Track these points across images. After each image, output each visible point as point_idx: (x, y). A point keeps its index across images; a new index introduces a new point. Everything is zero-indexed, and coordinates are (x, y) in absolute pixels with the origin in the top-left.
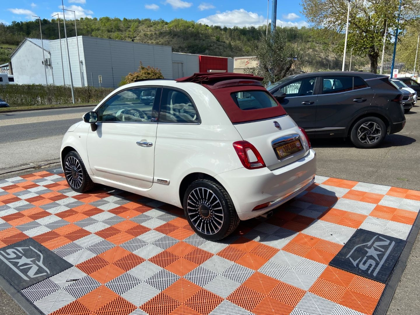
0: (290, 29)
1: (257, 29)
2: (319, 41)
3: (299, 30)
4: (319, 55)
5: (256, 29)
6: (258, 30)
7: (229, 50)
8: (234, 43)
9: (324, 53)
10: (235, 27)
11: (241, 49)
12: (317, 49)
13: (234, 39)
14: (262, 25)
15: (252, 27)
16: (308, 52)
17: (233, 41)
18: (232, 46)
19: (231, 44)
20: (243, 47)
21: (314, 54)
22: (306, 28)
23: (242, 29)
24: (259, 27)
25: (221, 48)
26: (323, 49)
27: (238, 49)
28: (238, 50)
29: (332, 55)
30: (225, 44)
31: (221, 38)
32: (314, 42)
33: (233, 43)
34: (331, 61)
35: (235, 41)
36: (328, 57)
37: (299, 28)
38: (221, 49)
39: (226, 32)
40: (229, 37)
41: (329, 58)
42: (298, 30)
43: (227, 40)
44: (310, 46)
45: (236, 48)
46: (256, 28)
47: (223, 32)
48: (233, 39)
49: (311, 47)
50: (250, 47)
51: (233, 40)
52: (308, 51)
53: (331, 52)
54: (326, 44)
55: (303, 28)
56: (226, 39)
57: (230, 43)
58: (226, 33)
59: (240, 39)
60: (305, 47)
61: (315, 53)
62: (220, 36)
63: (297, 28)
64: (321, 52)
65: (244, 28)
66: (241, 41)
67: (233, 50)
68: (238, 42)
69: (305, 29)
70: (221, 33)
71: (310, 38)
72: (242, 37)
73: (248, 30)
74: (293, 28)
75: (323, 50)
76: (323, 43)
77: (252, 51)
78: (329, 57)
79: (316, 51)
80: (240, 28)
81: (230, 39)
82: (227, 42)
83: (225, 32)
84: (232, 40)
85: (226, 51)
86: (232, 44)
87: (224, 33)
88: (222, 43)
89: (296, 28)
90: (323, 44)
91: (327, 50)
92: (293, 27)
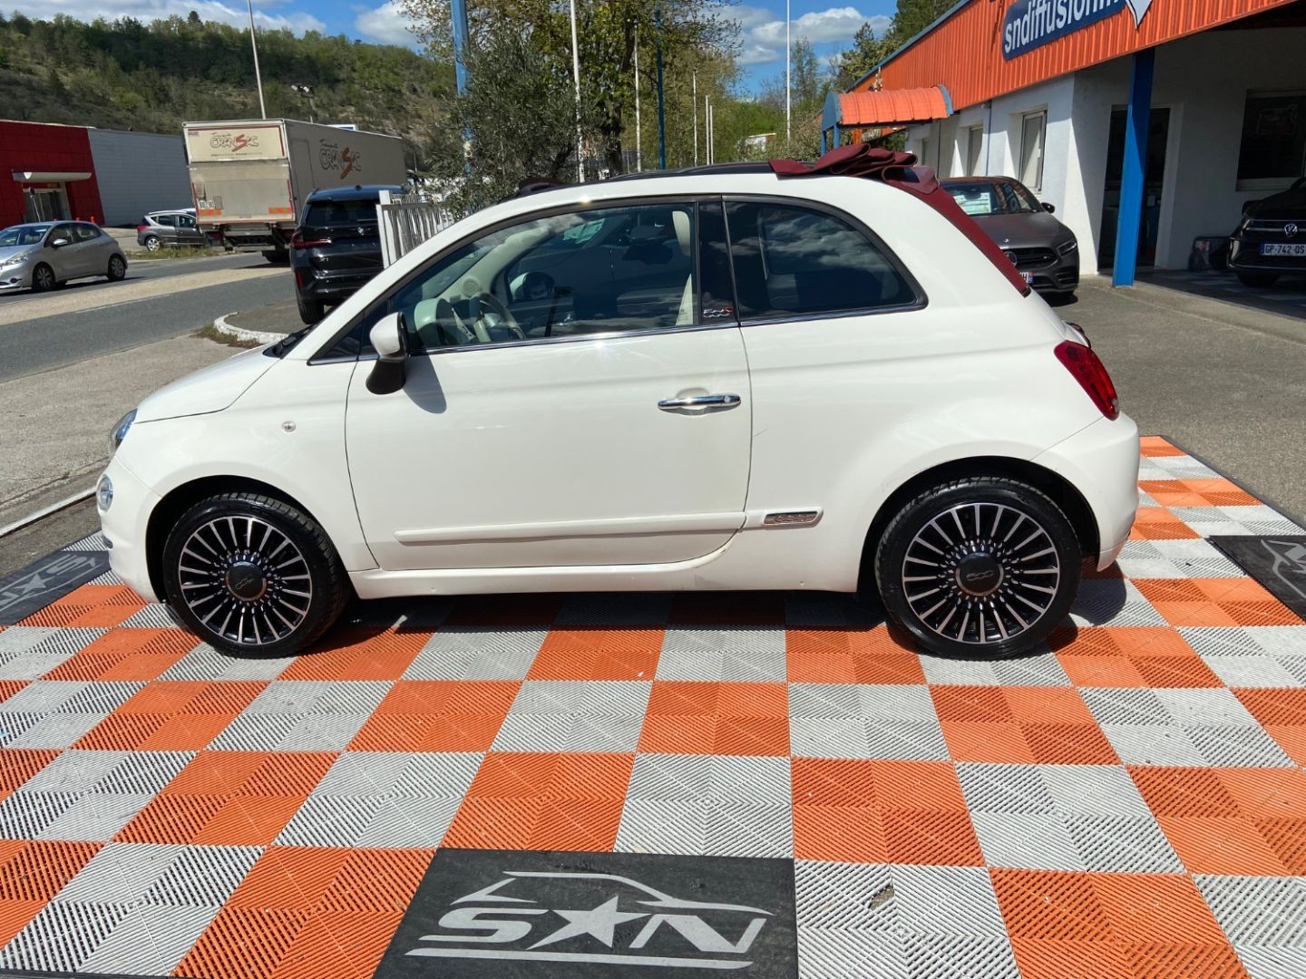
0: (269, 36)
1: (150, 31)
2: (371, 81)
3: (300, 41)
4: (379, 125)
5: (146, 29)
6: (152, 35)
7: (55, 101)
8: (70, 74)
9: (394, 121)
10: (59, 18)
11: (103, 97)
12: (369, 105)
13: (68, 62)
14: (164, 18)
15: (130, 22)
16: (343, 115)
17: (65, 70)
18: (67, 88)
19: (58, 80)
20: (109, 91)
21: (364, 120)
22: (322, 38)
23: (90, 25)
24: (154, 25)
25: (18, 94)
26: (390, 108)
27: (89, 98)
28: (91, 102)
29: (418, 126)
30: (36, 78)
31: (11, 56)
32: (354, 83)
33: (66, 75)
34: (420, 145)
35: (74, 70)
36: (408, 133)
37: (299, 34)
38: (23, 97)
39: (27, 34)
40: (44, 54)
41: (410, 135)
42: (294, 39)
43: (39, 64)
44: (345, 96)
45: (84, 95)
46: (144, 25)
47: (15, 35)
48: (65, 60)
49: (349, 99)
50: (138, 91)
51: (63, 65)
52: (342, 112)
53: (412, 117)
54: (393, 90)
55: (312, 36)
56: (36, 61)
57: (54, 78)
58: (29, 39)
59: (94, 62)
60: (330, 100)
61: (367, 118)
62: (7, 49)
63: (292, 36)
64: (384, 117)
65: (96, 23)
66: (98, 70)
67: (74, 99)
68: (85, 72)
69: (317, 39)
70: (9, 39)
71: (339, 69)
72: (98, 56)
73: (114, 33)
74: (279, 36)
75: (388, 111)
76: (384, 87)
77: (149, 106)
78: (411, 131)
79: (370, 113)
80: (84, 22)
81: (50, 61)
82: (43, 72)
83: (23, 35)
84: (58, 64)
85: (45, 105)
86: (64, 79)
87: (20, 38)
88: (22, 75)
89: (289, 34)
90: (384, 90)
91: (399, 111)
92: (278, 32)
